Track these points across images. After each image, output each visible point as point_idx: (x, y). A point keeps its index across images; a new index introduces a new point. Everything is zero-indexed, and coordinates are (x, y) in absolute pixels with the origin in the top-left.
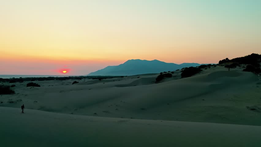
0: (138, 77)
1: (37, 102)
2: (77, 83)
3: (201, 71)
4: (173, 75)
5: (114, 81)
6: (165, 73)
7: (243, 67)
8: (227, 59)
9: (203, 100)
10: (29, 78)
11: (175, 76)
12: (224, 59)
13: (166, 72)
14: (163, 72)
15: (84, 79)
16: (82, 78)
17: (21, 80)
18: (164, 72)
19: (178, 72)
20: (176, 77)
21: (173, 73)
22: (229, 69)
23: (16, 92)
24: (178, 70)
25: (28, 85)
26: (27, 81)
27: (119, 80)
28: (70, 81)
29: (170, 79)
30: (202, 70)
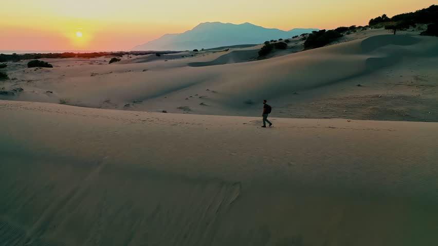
0: (226, 50)
1: (51, 92)
2: (118, 62)
3: (342, 38)
4: (289, 45)
5: (183, 57)
6: (273, 43)
7: (419, 29)
8: (384, 16)
9: (359, 85)
10: (29, 54)
11: (293, 47)
12: (379, 17)
13: (274, 40)
14: (269, 41)
15: (127, 55)
16: (124, 55)
17: (15, 57)
18: (272, 41)
19: (298, 41)
20: (294, 49)
21: (287, 41)
22: (395, 31)
23: (10, 77)
24: (296, 37)
25: (30, 65)
26: (27, 59)
27: (192, 55)
28: (102, 58)
29: (284, 52)
30: (342, 36)
